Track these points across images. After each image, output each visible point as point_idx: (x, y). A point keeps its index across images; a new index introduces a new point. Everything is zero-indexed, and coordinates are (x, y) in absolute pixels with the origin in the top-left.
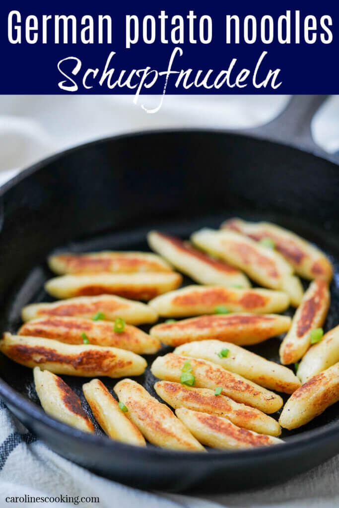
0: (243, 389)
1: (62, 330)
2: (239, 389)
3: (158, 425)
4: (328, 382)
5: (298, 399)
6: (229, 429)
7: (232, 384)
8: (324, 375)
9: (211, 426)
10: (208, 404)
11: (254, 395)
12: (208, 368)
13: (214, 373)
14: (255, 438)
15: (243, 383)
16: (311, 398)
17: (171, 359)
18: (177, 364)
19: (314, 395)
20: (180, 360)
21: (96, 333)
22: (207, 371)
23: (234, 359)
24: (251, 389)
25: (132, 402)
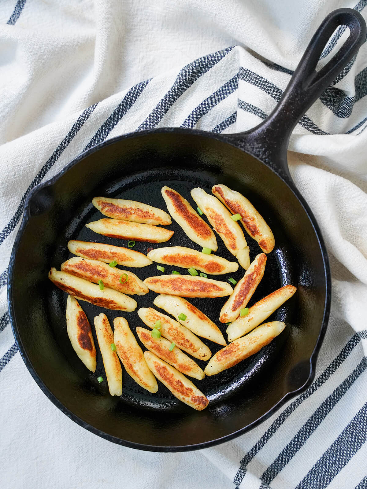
0: (188, 346)
1: (88, 274)
2: (185, 346)
3: (131, 367)
4: (239, 355)
5: (218, 362)
6: (171, 379)
7: (182, 341)
8: (239, 347)
9: (161, 374)
10: (164, 355)
11: (194, 352)
12: (170, 327)
13: (174, 331)
14: (184, 389)
15: (189, 342)
16: (226, 363)
17: (150, 314)
18: (152, 319)
19: (229, 362)
20: (155, 316)
21: (109, 280)
22: (169, 329)
23: (187, 323)
24: (192, 347)
25: (119, 345)
